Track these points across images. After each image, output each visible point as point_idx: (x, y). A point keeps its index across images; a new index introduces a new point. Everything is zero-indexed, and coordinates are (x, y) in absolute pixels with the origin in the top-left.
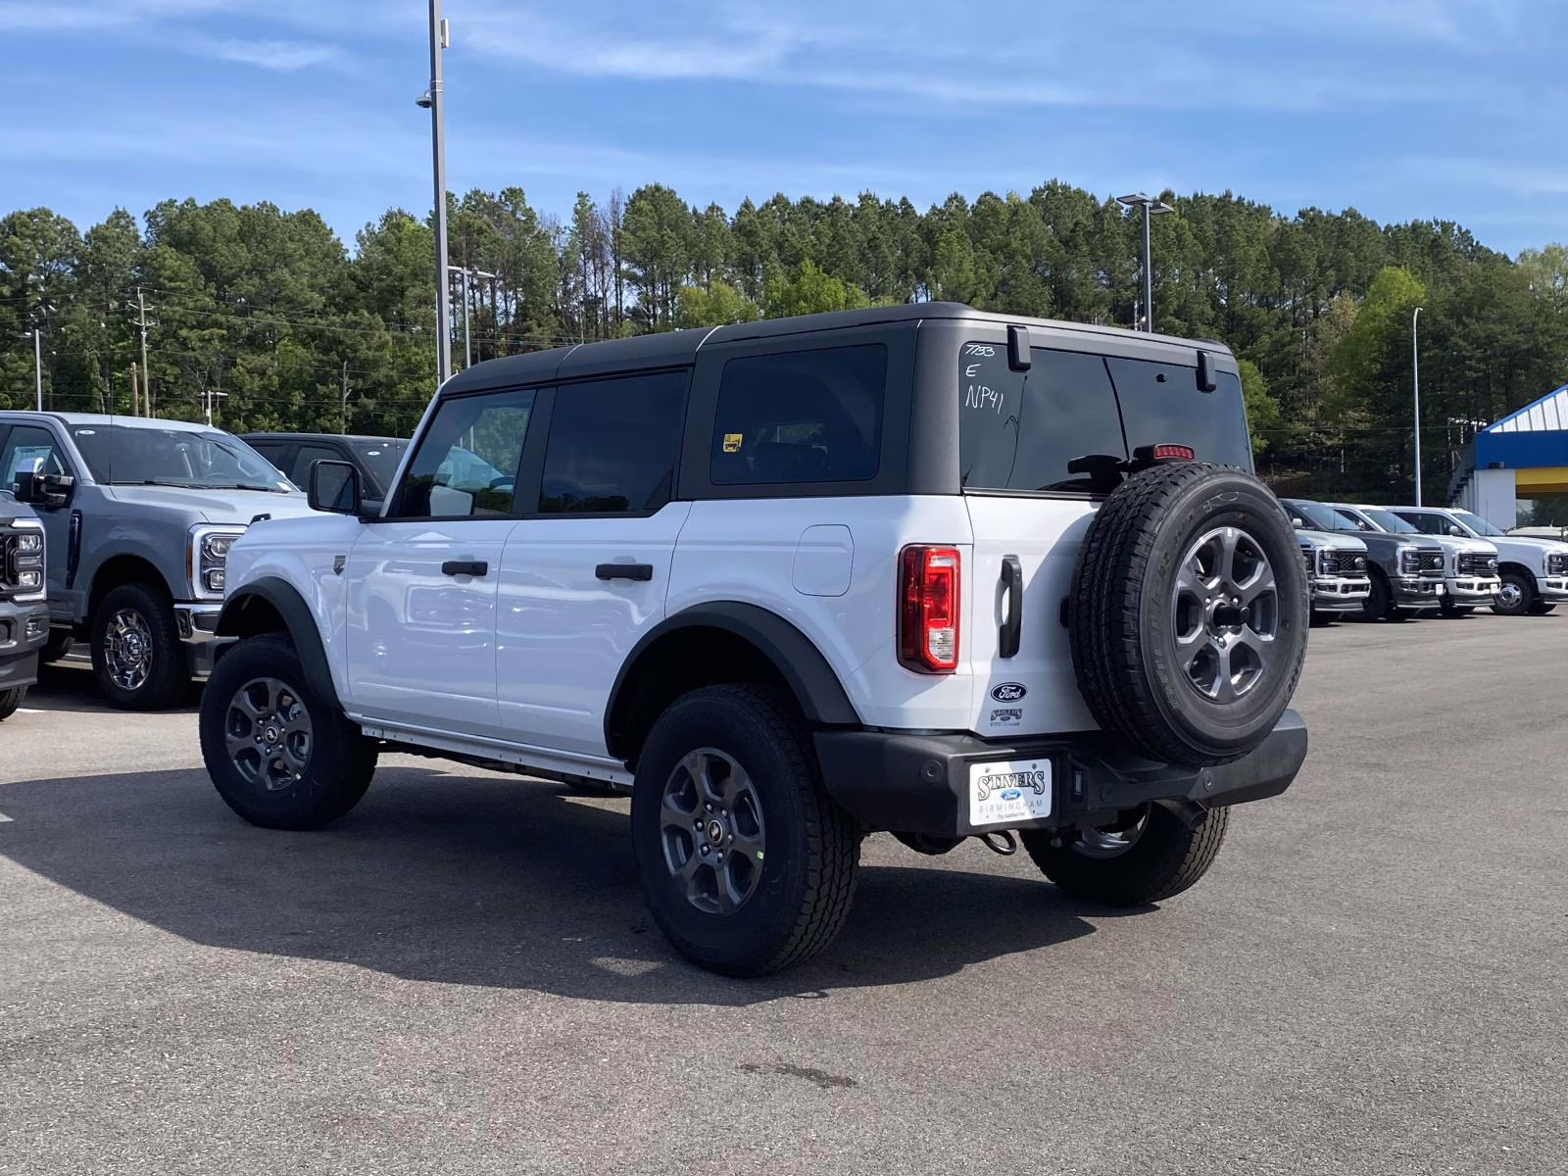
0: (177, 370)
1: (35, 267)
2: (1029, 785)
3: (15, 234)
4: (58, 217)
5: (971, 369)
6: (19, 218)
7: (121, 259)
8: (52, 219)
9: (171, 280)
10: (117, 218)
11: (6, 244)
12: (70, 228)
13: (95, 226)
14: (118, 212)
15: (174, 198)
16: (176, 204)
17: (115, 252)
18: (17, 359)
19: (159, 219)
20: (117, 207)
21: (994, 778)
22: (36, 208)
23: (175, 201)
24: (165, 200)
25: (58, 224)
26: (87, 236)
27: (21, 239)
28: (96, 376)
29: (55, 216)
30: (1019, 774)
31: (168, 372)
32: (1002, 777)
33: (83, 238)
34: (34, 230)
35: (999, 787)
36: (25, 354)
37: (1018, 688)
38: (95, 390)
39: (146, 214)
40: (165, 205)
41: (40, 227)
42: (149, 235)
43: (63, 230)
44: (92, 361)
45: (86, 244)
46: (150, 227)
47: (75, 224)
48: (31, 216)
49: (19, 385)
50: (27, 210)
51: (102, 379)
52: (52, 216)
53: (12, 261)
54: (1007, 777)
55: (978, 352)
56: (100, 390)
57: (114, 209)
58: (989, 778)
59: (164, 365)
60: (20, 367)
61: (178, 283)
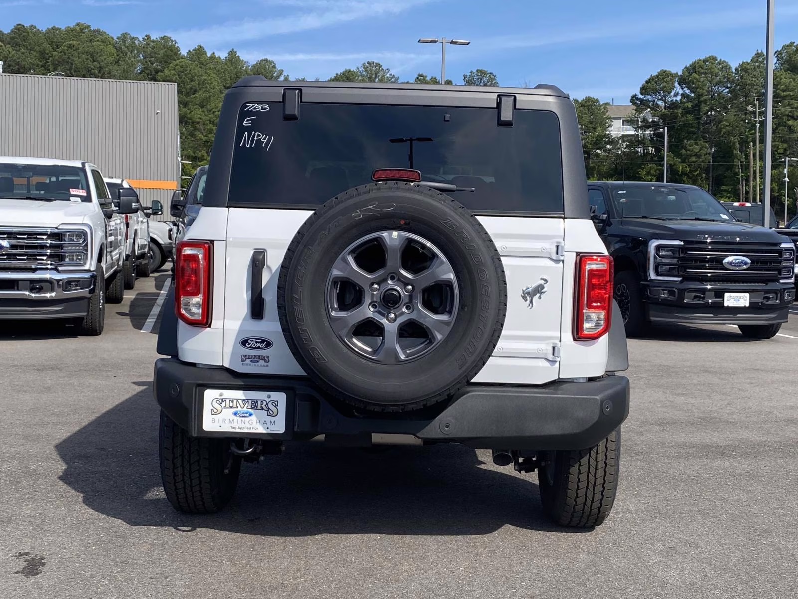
0: (785, 146)
1: (707, 91)
2: (262, 409)
3: (696, 73)
4: (720, 60)
5: (247, 121)
6: (698, 63)
7: (755, 81)
8: (716, 62)
9: (783, 91)
10: (757, 57)
11: (690, 79)
12: (726, 66)
13: (741, 63)
14: (758, 54)
15: (793, 41)
16: (794, 44)
17: (752, 78)
18: (694, 144)
19: (783, 55)
20: (757, 51)
21: (228, 401)
22: (708, 56)
23: (794, 43)
24: (788, 43)
25: (720, 64)
26: (736, 70)
27: (699, 75)
28: (737, 152)
29: (719, 60)
30: (253, 400)
31: (779, 147)
32: (235, 401)
33: (734, 71)
34: (707, 69)
35: (231, 408)
36: (698, 141)
37: (263, 341)
38: (736, 160)
39: (776, 53)
40: (787, 46)
41: (710, 67)
42: (777, 65)
43: (722, 68)
44: (734, 143)
45: (736, 74)
46: (778, 60)
47: (729, 63)
48: (705, 61)
49: (694, 159)
50: (703, 58)
51: (740, 153)
52: (717, 60)
53: (693, 88)
54: (240, 401)
55: (255, 109)
56: (739, 160)
57: (756, 52)
58: (223, 401)
59: (777, 143)
60: (694, 148)
61: (788, 93)
